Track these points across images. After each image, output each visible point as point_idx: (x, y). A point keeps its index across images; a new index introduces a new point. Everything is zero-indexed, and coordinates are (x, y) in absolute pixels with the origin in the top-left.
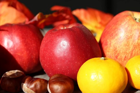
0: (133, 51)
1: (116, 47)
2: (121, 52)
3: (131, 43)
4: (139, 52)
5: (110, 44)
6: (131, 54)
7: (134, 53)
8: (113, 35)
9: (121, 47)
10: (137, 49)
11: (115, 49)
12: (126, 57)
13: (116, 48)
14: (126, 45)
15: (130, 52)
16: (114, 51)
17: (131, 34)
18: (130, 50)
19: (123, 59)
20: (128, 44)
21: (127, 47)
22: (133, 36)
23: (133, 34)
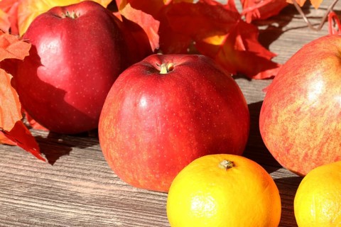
0: (322, 144)
1: (287, 129)
2: (297, 142)
3: (319, 125)
4: (338, 149)
5: (276, 117)
6: (320, 151)
7: (325, 150)
8: (283, 99)
9: (296, 132)
10: (332, 143)
11: (284, 132)
12: (306, 155)
13: (287, 132)
14: (309, 130)
15: (317, 146)
16: (283, 135)
17: (323, 107)
18: (318, 142)
19: (301, 157)
20: (313, 128)
21: (310, 134)
22: (327, 111)
23: (327, 107)
